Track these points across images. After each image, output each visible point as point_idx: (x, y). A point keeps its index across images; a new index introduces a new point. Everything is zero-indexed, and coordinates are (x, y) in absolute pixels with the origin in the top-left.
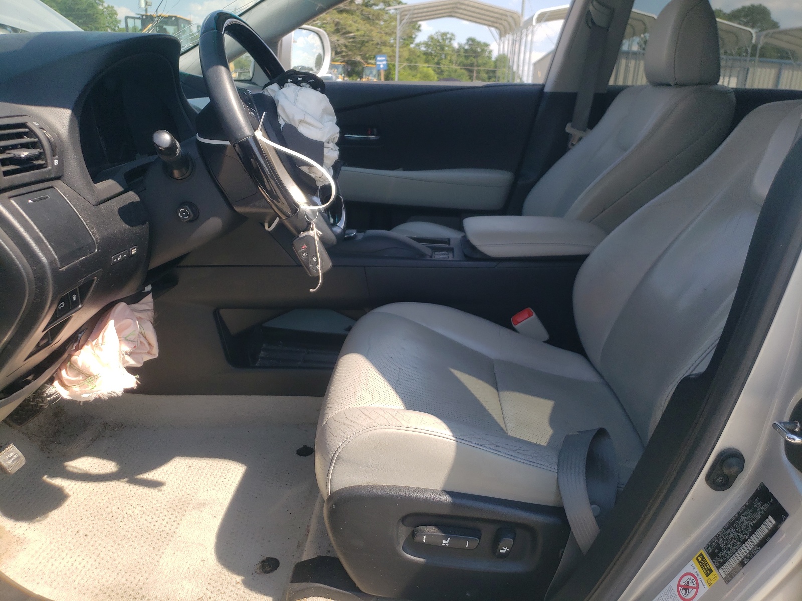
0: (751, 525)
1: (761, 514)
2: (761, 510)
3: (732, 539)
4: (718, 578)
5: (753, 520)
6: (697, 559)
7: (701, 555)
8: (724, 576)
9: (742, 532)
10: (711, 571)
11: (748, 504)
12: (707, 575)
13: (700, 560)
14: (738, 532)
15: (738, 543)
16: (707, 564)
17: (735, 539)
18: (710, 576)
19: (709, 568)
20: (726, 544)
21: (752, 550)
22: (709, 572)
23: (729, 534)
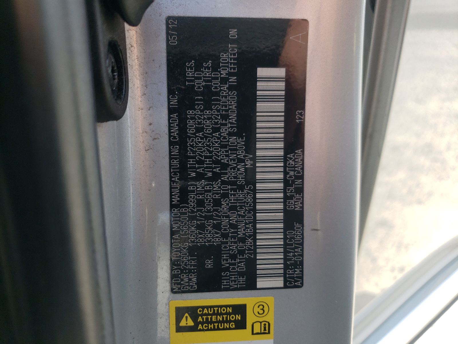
0: (230, 134)
1: (230, 88)
2: (224, 81)
3: (217, 203)
4: (269, 300)
5: (225, 117)
6: (179, 329)
7: (180, 312)
8: (279, 282)
9: (225, 166)
10: (241, 309)
11: (175, 101)
12: (241, 325)
13: (191, 323)
14: (216, 177)
15: (240, 195)
16: (216, 310)
17: (225, 196)
18: (250, 318)
19: (230, 310)
20: (217, 227)
21: (286, 173)
22: (239, 317)
23: (200, 203)
